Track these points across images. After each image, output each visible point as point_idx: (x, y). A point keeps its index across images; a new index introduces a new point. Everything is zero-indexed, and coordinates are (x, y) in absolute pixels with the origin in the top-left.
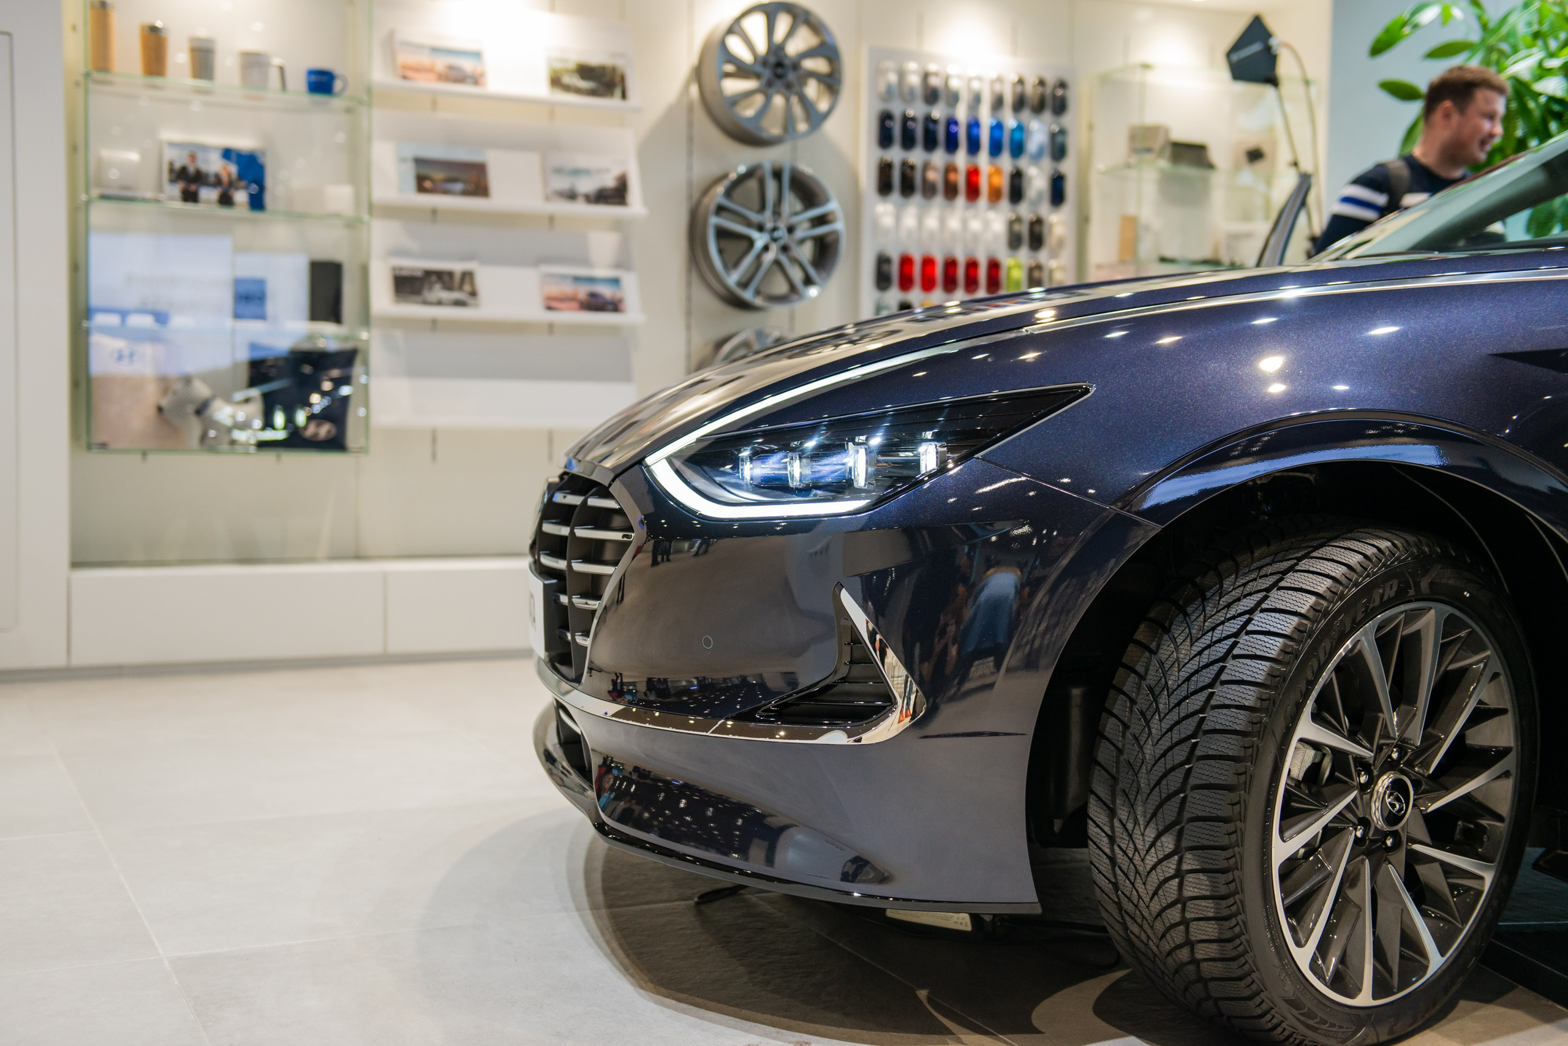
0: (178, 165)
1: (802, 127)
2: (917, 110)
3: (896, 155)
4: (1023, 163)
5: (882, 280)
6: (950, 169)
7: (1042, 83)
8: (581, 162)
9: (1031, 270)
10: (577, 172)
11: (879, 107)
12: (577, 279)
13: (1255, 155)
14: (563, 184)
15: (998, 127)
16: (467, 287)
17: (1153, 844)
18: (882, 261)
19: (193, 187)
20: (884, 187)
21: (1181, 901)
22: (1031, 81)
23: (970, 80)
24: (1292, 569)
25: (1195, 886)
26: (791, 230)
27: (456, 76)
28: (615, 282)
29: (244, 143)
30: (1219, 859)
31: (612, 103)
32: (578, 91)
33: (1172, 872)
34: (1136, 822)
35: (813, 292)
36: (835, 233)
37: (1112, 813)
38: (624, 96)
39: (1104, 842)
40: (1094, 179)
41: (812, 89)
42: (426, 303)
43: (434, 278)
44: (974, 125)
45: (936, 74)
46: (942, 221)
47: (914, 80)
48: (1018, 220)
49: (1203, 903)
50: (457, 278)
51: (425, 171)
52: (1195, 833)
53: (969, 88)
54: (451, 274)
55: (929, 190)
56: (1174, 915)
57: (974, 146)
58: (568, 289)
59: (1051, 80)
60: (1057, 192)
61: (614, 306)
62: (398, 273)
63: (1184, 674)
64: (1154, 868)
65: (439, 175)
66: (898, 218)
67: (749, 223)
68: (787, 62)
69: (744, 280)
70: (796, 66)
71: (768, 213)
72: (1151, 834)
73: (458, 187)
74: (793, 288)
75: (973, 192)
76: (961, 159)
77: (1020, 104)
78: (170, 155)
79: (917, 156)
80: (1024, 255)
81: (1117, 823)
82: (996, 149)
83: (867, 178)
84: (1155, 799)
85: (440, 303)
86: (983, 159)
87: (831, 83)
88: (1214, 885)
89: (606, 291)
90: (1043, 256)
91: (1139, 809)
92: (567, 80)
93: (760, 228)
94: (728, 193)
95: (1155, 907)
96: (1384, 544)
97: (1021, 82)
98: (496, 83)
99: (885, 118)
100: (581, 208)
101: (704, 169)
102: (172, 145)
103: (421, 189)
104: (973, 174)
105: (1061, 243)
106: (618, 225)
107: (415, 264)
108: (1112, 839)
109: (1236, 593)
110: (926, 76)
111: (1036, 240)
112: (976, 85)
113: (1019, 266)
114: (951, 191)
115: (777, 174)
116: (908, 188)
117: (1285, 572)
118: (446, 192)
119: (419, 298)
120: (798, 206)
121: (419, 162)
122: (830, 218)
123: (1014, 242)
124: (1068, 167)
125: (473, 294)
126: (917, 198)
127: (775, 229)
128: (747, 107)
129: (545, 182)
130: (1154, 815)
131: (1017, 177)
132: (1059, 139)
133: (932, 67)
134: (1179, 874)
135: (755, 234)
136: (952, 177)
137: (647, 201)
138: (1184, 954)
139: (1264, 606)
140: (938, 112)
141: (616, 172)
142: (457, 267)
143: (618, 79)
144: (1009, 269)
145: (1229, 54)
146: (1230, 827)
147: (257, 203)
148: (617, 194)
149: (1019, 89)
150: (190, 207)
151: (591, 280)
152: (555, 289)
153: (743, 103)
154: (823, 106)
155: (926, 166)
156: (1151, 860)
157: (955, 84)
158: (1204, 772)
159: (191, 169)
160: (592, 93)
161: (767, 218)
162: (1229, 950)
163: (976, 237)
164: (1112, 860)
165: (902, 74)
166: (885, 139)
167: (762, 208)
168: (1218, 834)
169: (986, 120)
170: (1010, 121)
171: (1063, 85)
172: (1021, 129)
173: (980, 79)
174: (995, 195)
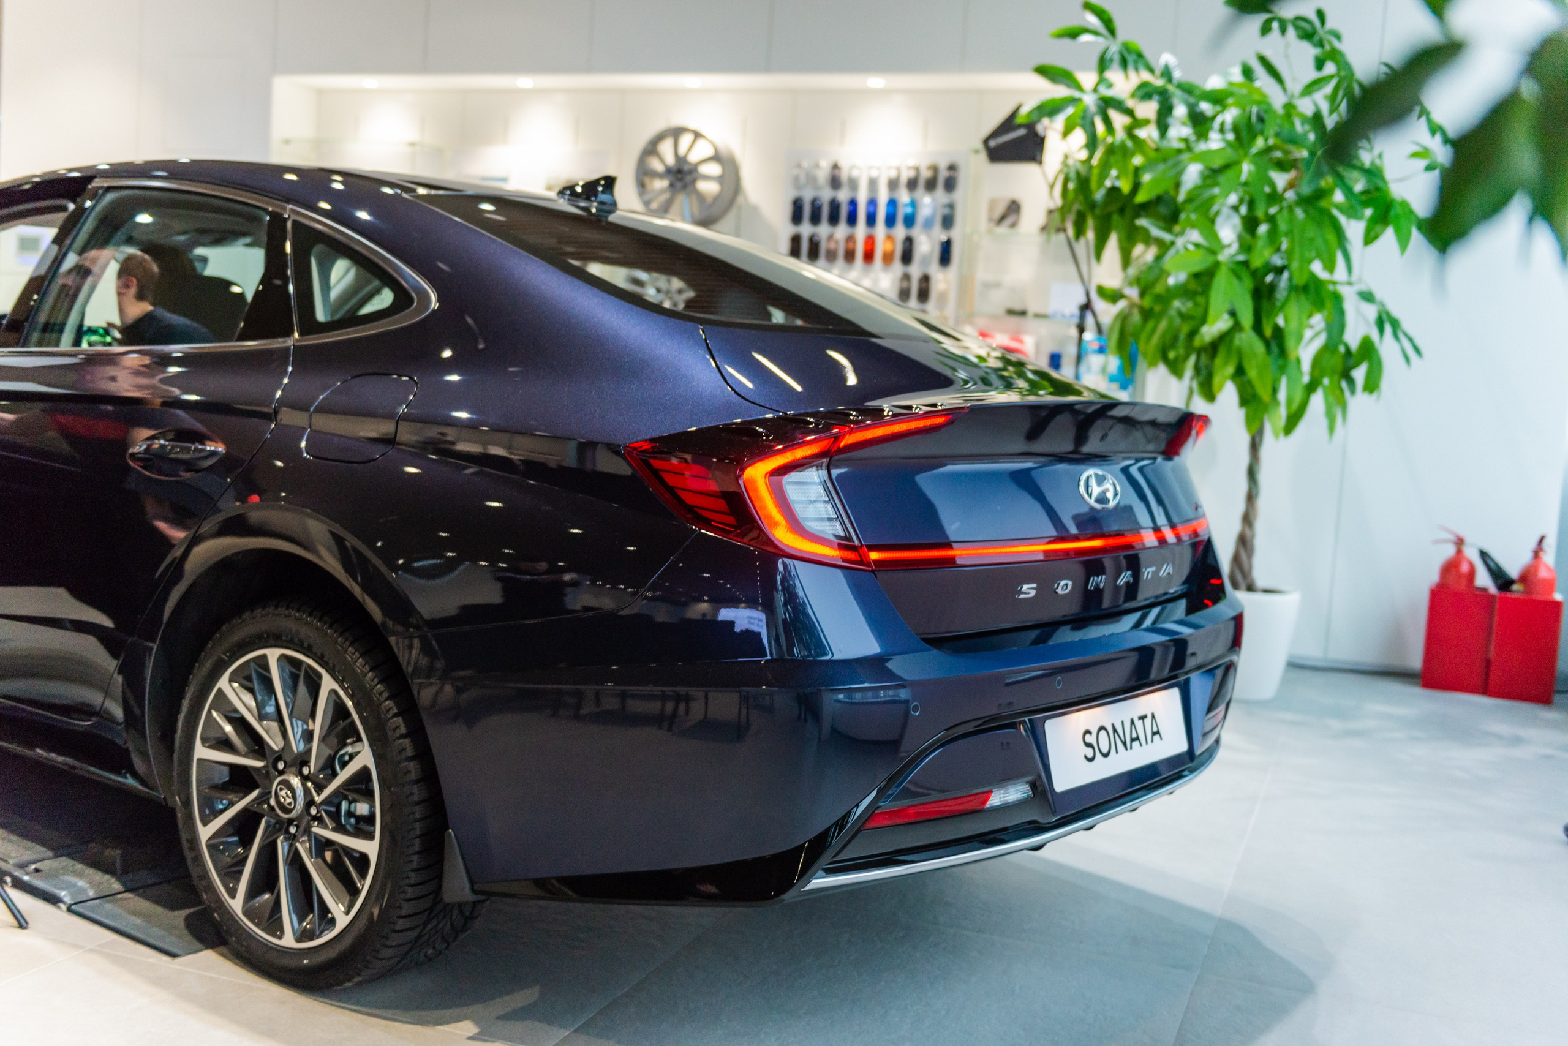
2: (826, 195)
3: (806, 229)
4: (914, 231)
6: (848, 240)
7: (935, 169)
11: (792, 194)
15: (892, 203)
20: (795, 252)
22: (925, 165)
23: (871, 168)
44: (872, 203)
45: (843, 167)
47: (824, 172)
48: (909, 277)
53: (869, 176)
55: (831, 256)
57: (872, 220)
59: (943, 165)
60: (945, 255)
75: (869, 256)
76: (861, 230)
77: (913, 184)
79: (823, 230)
82: (891, 221)
86: (880, 230)
87: (729, 180)
90: (929, 306)
97: (916, 167)
99: (797, 204)
104: (870, 241)
105: (947, 295)
111: (924, 293)
112: (874, 173)
114: (850, 256)
116: (814, 254)
123: (905, 295)
124: (955, 234)
126: (821, 262)
131: (909, 242)
132: (949, 211)
136: (851, 246)
140: (843, 196)
149: (913, 172)
155: (830, 237)
157: (857, 172)
165: (813, 168)
166: (797, 217)
169: (883, 198)
170: (904, 197)
171: (952, 168)
172: (913, 204)
173: (879, 169)
174: (888, 258)
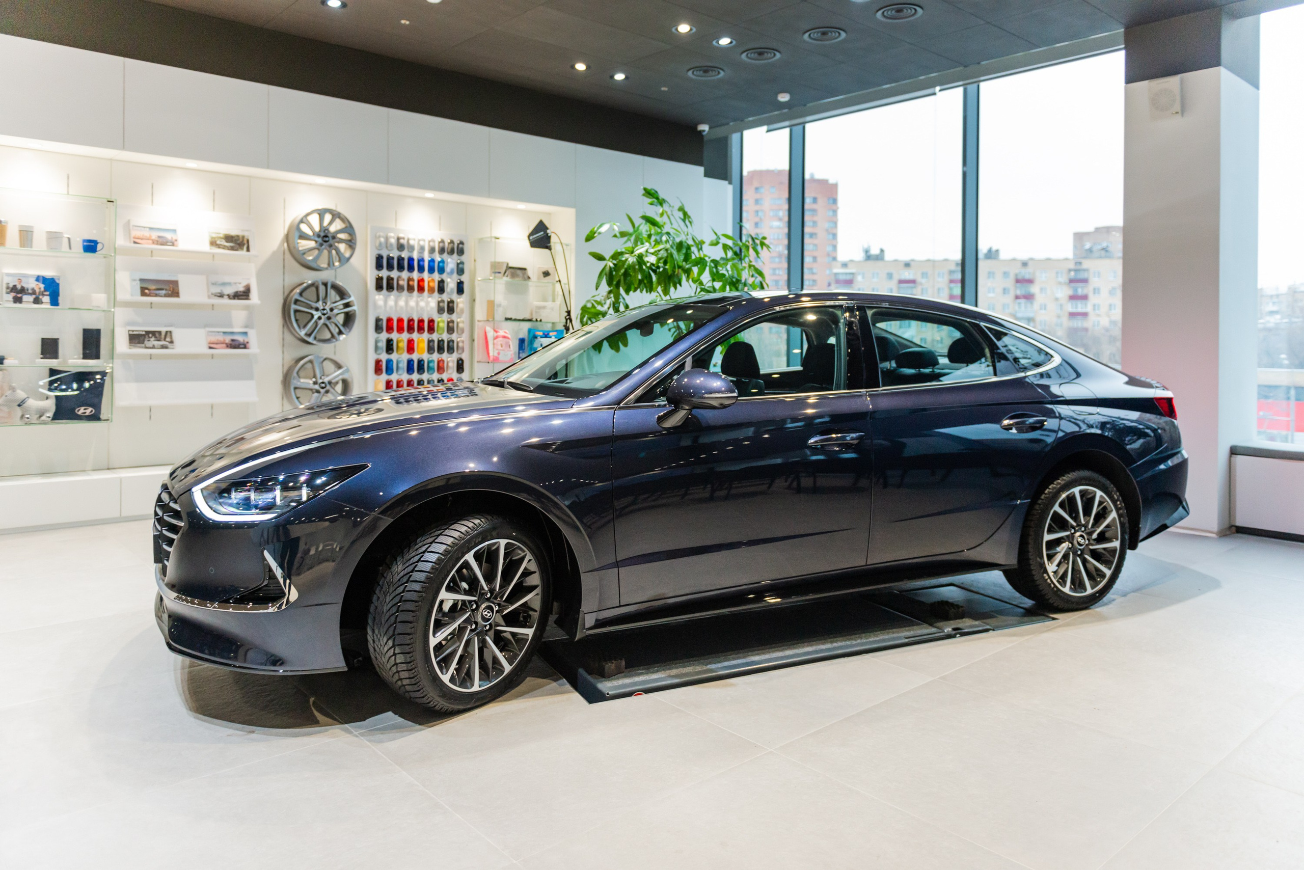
0: (11, 285)
1: (337, 264)
2: (395, 254)
3: (384, 273)
4: (444, 276)
5: (378, 328)
6: (410, 280)
7: (452, 242)
8: (227, 279)
9: (448, 323)
10: (224, 284)
11: (376, 252)
12: (225, 333)
13: (546, 274)
14: (217, 290)
15: (432, 261)
16: (168, 339)
17: (386, 644)
18: (378, 320)
19: (19, 295)
20: (379, 287)
21: (396, 664)
22: (447, 241)
23: (419, 240)
24: (441, 534)
25: (400, 659)
26: (332, 310)
27: (162, 242)
28: (245, 333)
29: (48, 273)
30: (407, 648)
31: (243, 253)
32: (224, 247)
33: (392, 654)
34: (381, 635)
35: (342, 337)
36: (355, 310)
37: (373, 631)
38: (248, 250)
39: (371, 642)
40: (477, 283)
41: (342, 247)
42: (147, 348)
43: (150, 335)
44: (421, 260)
45: (404, 239)
46: (407, 302)
47: (393, 241)
48: (443, 301)
49: (403, 665)
50: (163, 334)
51: (145, 285)
52: (399, 639)
53: (419, 243)
54: (160, 333)
55: (400, 288)
56: (394, 669)
57: (421, 269)
58: (221, 338)
59: (456, 241)
60: (460, 289)
61: (244, 346)
62: (131, 333)
63: (398, 578)
64: (387, 652)
65: (153, 287)
66: (386, 302)
67: (311, 308)
68: (329, 235)
69: (309, 333)
70: (334, 238)
71: (321, 302)
72: (385, 639)
73: (164, 292)
74: (333, 336)
75: (421, 289)
76: (415, 275)
77: (442, 251)
78: (7, 280)
79: (394, 274)
80: (445, 317)
81: (375, 636)
82: (431, 270)
83: (371, 284)
84: (386, 626)
85: (153, 347)
86: (426, 275)
87: (351, 243)
88: (406, 658)
89: (240, 339)
90: (454, 317)
91: (381, 630)
92: (218, 242)
93: (317, 309)
94: (301, 294)
95: (389, 666)
96: (477, 521)
97: (442, 241)
98: (182, 245)
99: (379, 259)
100: (226, 301)
101: (291, 280)
102: (8, 275)
103: (143, 294)
104: (421, 281)
105: (462, 311)
106: (247, 308)
107: (141, 329)
108: (374, 641)
109: (420, 544)
110: (398, 239)
111: (451, 310)
112: (422, 243)
113: (443, 322)
114: (410, 289)
115: (325, 285)
116: (390, 287)
117: (438, 536)
118: (156, 295)
119: (143, 345)
120: (338, 298)
121: (142, 280)
122: (351, 304)
123: (440, 310)
124: (464, 278)
125: (172, 342)
126: (395, 292)
127: (324, 309)
128: (310, 256)
129: (208, 290)
130: (386, 632)
131: (441, 282)
132: (461, 266)
133: (401, 235)
134: (395, 654)
135: (314, 312)
136: (411, 283)
137: (260, 298)
138: (399, 683)
139: (428, 550)
140: (405, 255)
141: (244, 283)
142: (163, 330)
143: (245, 242)
144: (438, 323)
145: (529, 237)
146: (410, 637)
147: (55, 302)
148: (244, 294)
149: (441, 245)
150: (18, 305)
151: (232, 333)
152: (214, 339)
153: (307, 254)
154: (347, 255)
155: (399, 278)
156: (386, 649)
157: (411, 242)
158: (402, 617)
159: (19, 287)
160: (232, 249)
161: (320, 305)
162: (413, 681)
163: (422, 309)
164: (374, 648)
165: (387, 239)
166: (379, 266)
167: (318, 300)
168: (407, 640)
169: (427, 258)
170: (438, 258)
171: (462, 243)
172: (443, 261)
173: (424, 240)
174: (431, 290)
